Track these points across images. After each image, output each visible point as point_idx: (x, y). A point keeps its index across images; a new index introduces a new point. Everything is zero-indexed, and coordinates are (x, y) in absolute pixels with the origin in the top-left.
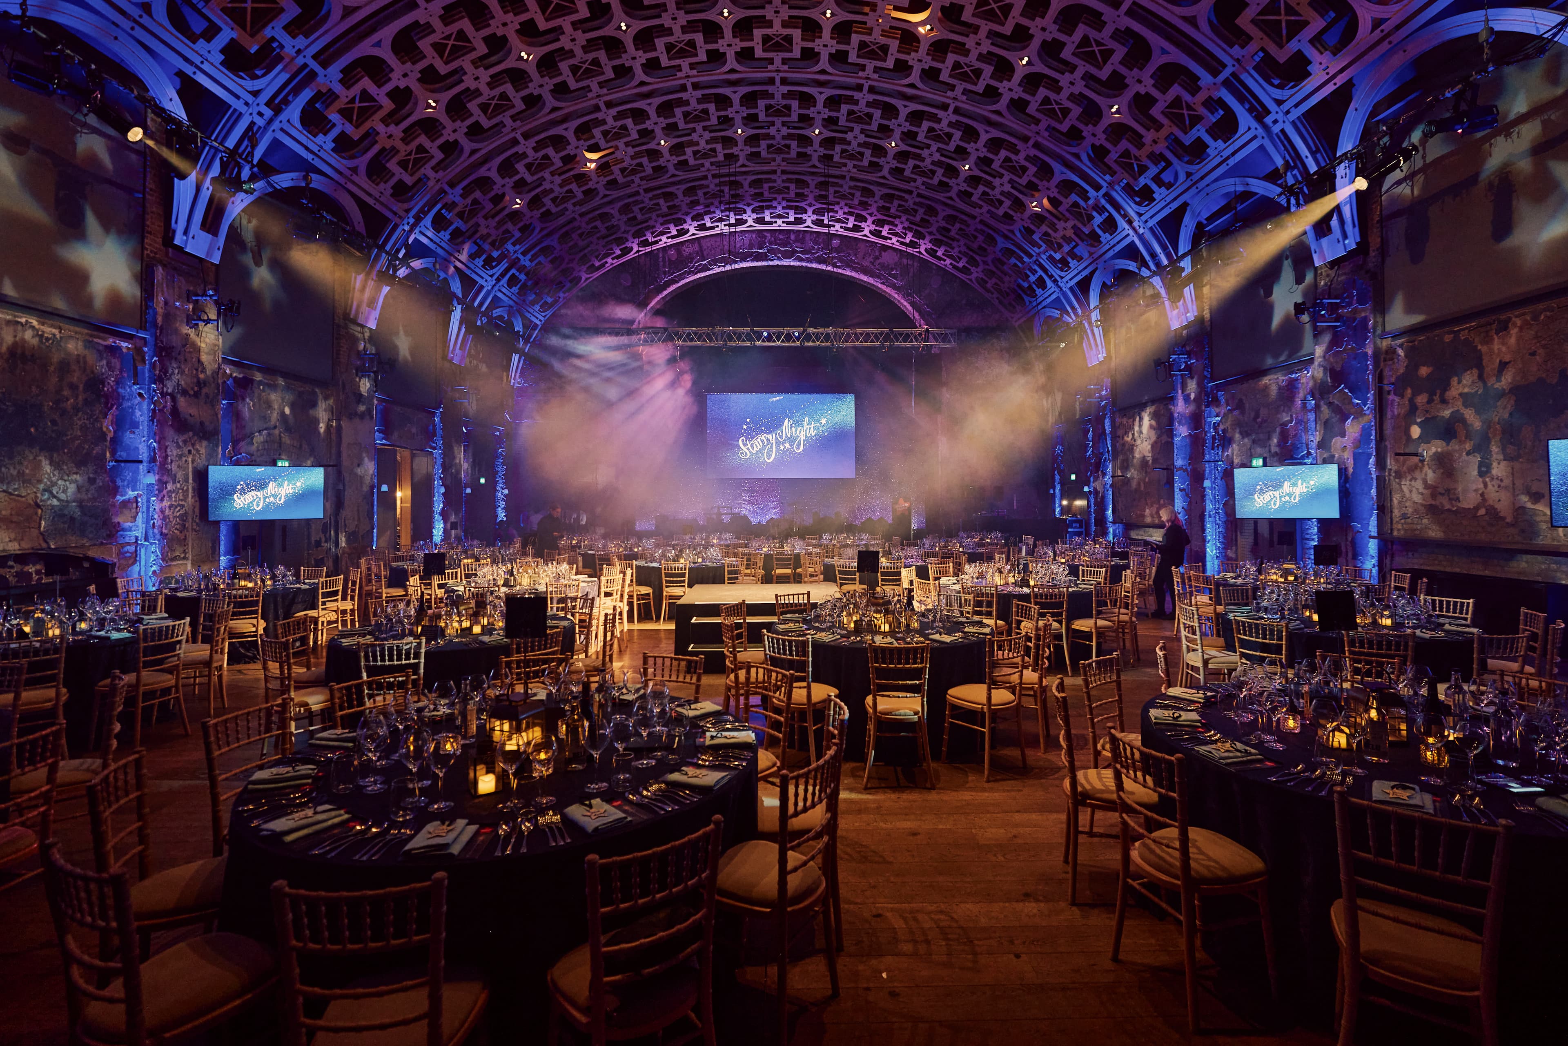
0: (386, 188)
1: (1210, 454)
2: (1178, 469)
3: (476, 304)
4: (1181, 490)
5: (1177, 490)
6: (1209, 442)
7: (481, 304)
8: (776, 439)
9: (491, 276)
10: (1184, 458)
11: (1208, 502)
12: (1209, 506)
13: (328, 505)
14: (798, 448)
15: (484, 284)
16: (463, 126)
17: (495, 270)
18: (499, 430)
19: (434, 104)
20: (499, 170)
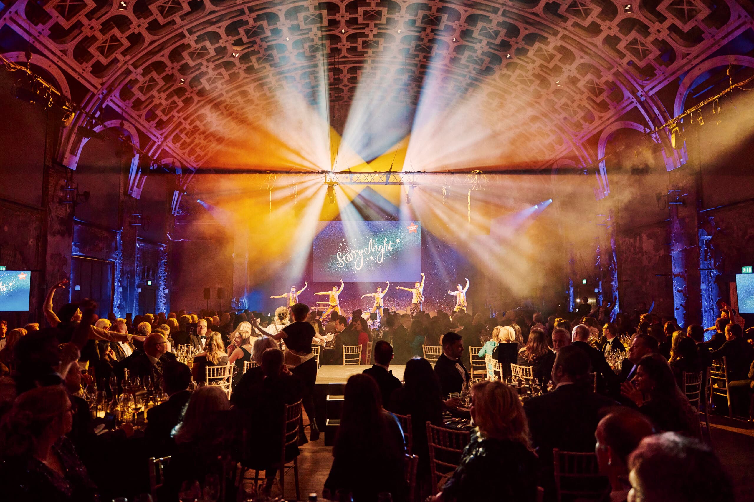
0: (88, 66)
1: (703, 263)
2: (675, 276)
3: (150, 155)
4: (679, 291)
5: (675, 292)
6: (702, 255)
7: (153, 155)
8: (364, 253)
9: (161, 135)
10: (682, 267)
11: (704, 301)
12: (705, 304)
13: (34, 300)
14: (380, 260)
15: (156, 140)
16: (145, 23)
17: (164, 131)
18: (162, 246)
19: (124, 5)
20: (170, 57)
